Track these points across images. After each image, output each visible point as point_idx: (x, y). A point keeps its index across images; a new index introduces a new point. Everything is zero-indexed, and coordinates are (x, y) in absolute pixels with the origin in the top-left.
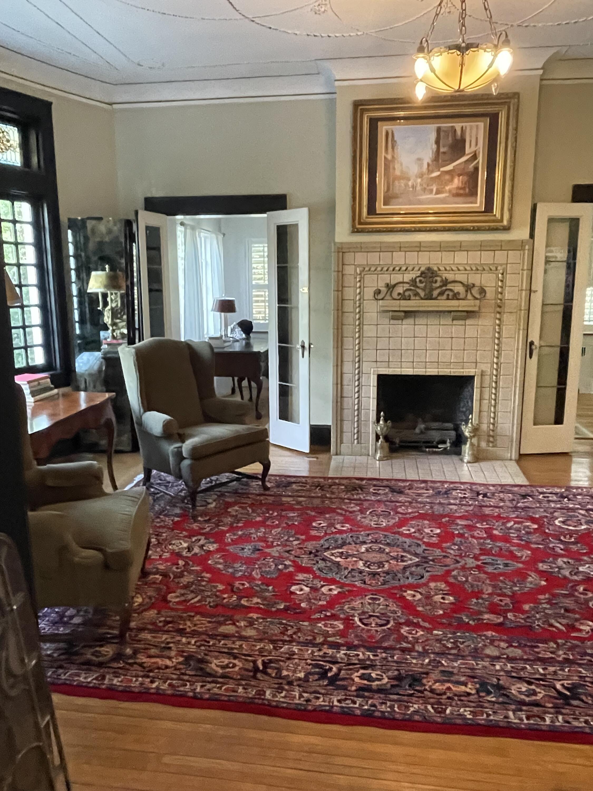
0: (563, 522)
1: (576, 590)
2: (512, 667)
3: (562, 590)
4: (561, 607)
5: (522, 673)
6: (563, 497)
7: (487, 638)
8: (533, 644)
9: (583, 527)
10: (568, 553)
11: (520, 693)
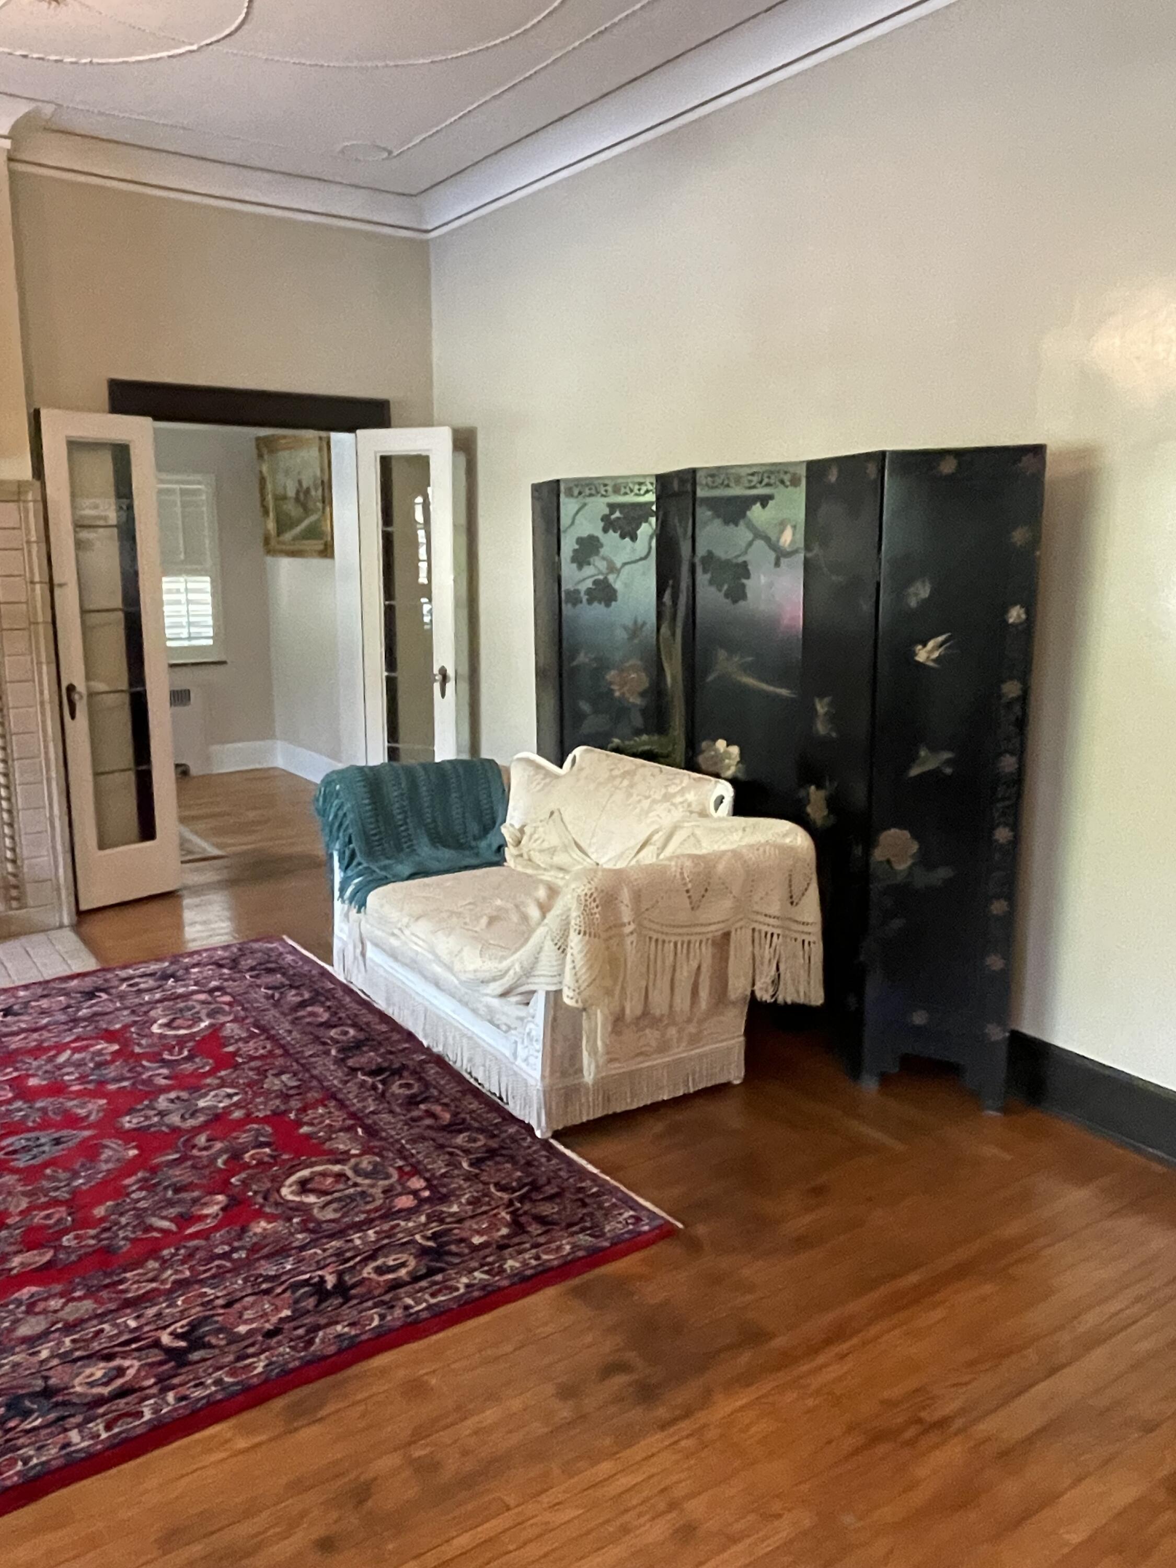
0: (168, 1025)
1: (194, 1146)
2: (73, 1341)
3: (168, 1154)
4: (166, 1188)
5: (95, 1344)
6: (165, 977)
7: (19, 1303)
8: (116, 1278)
9: (203, 1025)
10: (179, 1081)
11: (91, 1385)
